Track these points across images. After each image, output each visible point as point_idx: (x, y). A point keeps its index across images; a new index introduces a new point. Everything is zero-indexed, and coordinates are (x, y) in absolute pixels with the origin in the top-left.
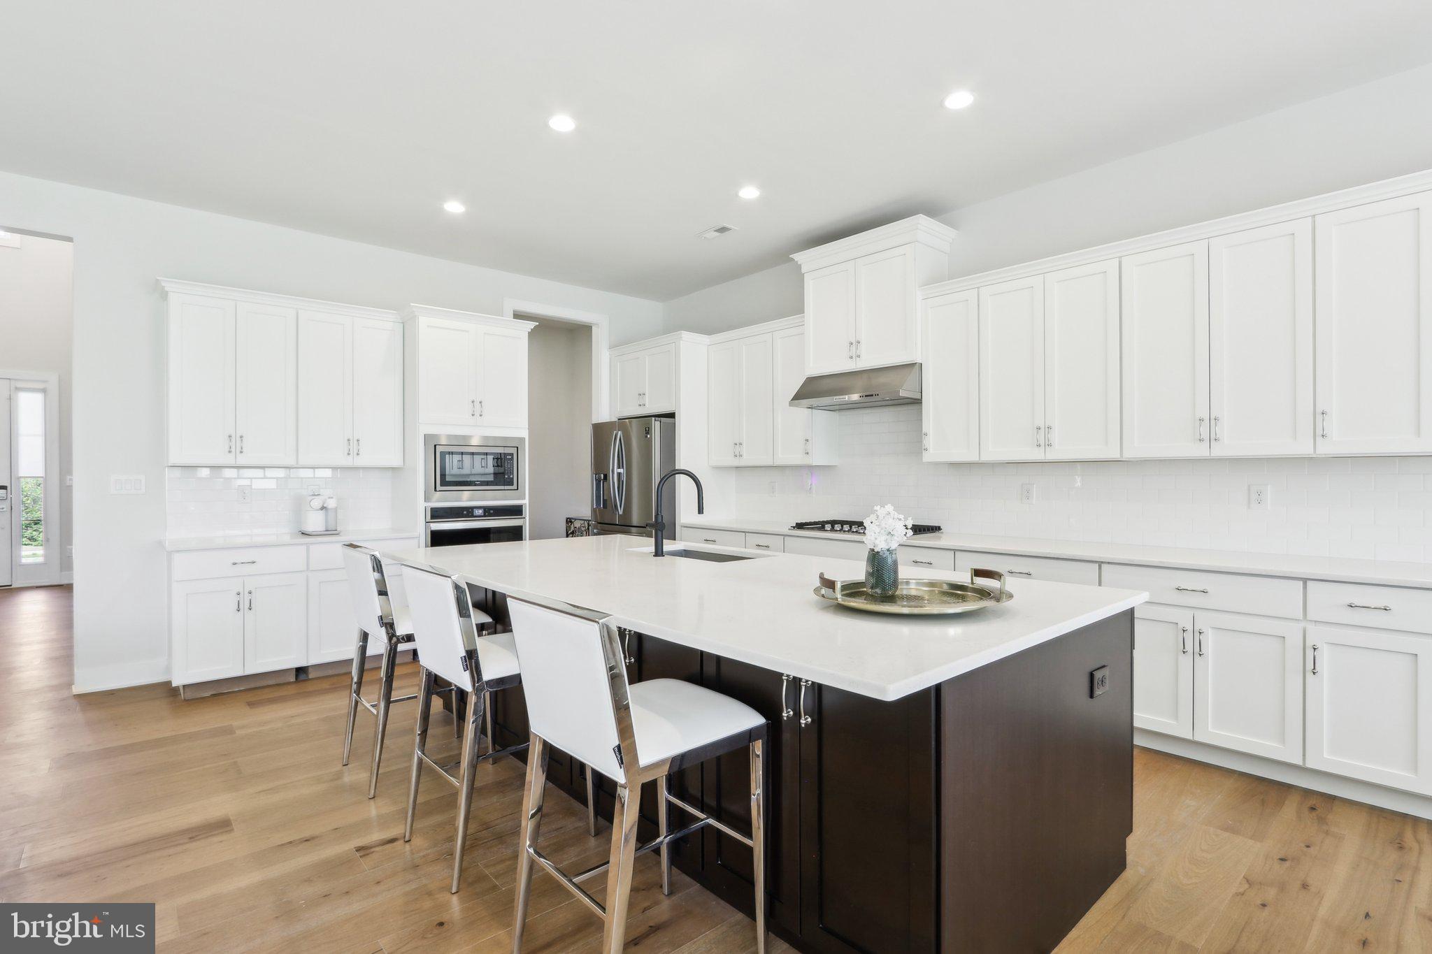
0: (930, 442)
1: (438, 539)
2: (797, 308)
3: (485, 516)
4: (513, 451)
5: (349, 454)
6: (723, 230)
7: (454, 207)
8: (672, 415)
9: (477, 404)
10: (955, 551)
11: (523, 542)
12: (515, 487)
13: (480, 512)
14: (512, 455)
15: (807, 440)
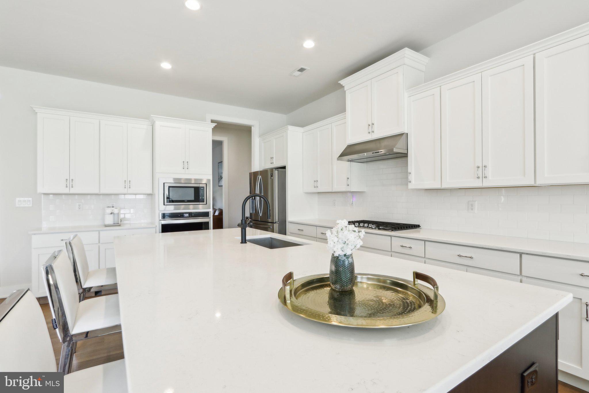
0: (412, 177)
1: (166, 229)
2: (343, 110)
3: (189, 217)
4: (205, 186)
5: (125, 188)
6: (302, 70)
7: (166, 66)
8: (284, 168)
9: (186, 164)
10: (425, 241)
11: (209, 230)
12: (205, 203)
13: (187, 215)
14: (203, 187)
15: (348, 178)
